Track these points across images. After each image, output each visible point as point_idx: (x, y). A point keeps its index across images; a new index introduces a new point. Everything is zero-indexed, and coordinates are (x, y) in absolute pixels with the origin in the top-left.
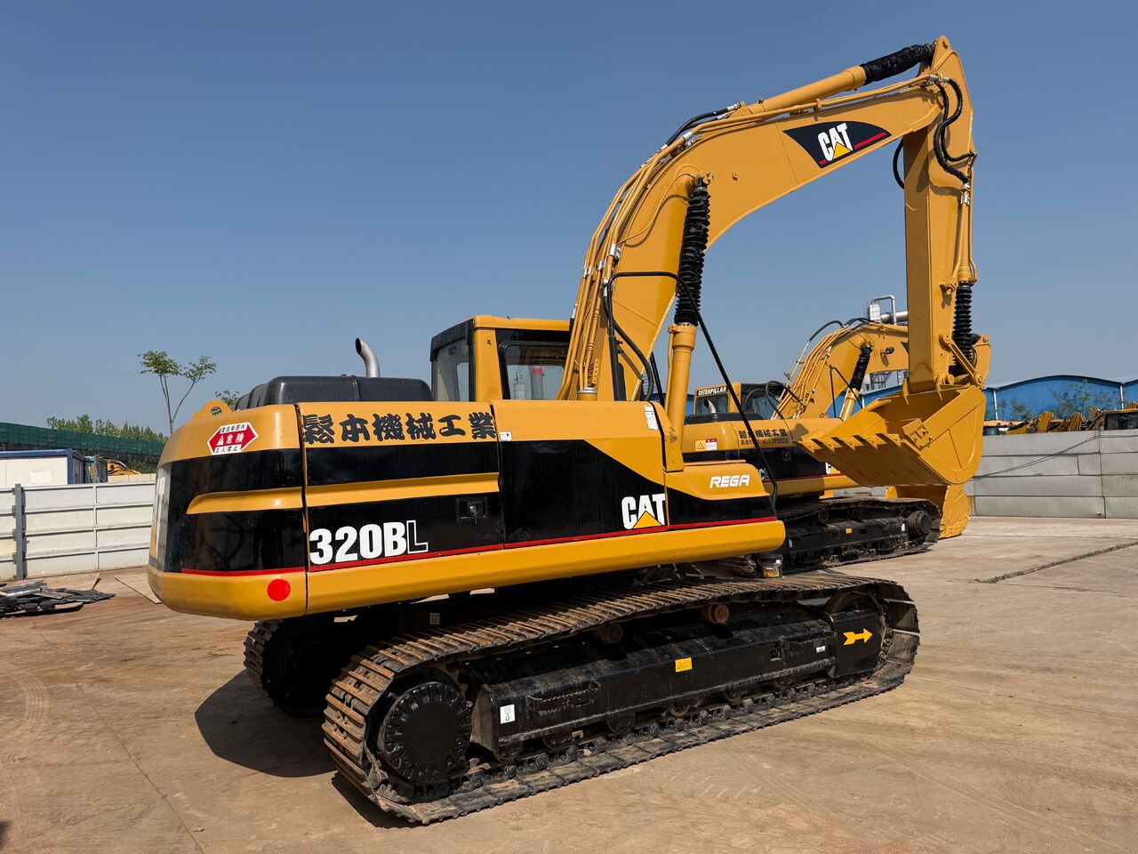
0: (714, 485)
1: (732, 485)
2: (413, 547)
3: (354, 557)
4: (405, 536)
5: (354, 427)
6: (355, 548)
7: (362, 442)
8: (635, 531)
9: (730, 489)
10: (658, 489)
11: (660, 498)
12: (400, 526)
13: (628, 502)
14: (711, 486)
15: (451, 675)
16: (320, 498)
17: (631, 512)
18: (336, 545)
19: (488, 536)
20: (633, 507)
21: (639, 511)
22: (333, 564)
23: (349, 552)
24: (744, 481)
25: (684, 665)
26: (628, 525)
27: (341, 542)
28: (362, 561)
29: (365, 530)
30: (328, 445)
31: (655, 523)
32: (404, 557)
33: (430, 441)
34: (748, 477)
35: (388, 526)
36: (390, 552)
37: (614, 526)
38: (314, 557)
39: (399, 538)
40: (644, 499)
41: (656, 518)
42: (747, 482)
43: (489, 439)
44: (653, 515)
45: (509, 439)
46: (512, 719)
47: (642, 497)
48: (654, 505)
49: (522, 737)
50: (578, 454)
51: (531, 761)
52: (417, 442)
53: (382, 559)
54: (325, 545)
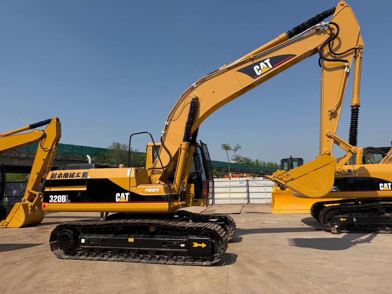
0: (146, 191)
1: (152, 191)
2: (67, 201)
3: (56, 202)
4: (66, 198)
5: (60, 175)
6: (57, 200)
7: (60, 179)
8: (119, 202)
9: (152, 193)
10: (127, 191)
11: (127, 194)
12: (65, 196)
13: (118, 195)
14: (145, 191)
15: (79, 230)
16: (53, 189)
17: (118, 197)
18: (54, 199)
19: (82, 200)
20: (119, 196)
21: (121, 197)
22: (53, 203)
23: (56, 200)
24: (157, 190)
25: (131, 240)
26: (117, 200)
27: (55, 198)
28: (58, 203)
29: (59, 196)
30: (55, 179)
31: (125, 201)
32: (65, 203)
33: (73, 178)
34: (159, 189)
35: (63, 196)
36: (63, 201)
37: (113, 200)
38: (50, 201)
39: (65, 199)
40: (123, 194)
41: (126, 199)
42: (158, 191)
43: (85, 178)
44: (125, 198)
45: (89, 178)
46: (84, 242)
47: (122, 193)
48: (125, 196)
49: (85, 247)
50: (106, 182)
51: (92, 254)
52: (70, 179)
53: (61, 203)
54: (52, 199)
